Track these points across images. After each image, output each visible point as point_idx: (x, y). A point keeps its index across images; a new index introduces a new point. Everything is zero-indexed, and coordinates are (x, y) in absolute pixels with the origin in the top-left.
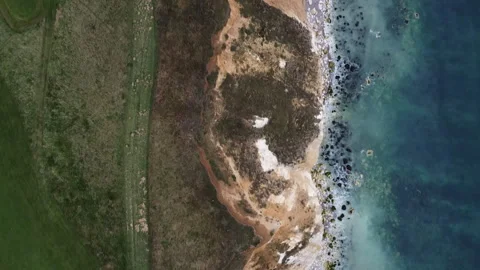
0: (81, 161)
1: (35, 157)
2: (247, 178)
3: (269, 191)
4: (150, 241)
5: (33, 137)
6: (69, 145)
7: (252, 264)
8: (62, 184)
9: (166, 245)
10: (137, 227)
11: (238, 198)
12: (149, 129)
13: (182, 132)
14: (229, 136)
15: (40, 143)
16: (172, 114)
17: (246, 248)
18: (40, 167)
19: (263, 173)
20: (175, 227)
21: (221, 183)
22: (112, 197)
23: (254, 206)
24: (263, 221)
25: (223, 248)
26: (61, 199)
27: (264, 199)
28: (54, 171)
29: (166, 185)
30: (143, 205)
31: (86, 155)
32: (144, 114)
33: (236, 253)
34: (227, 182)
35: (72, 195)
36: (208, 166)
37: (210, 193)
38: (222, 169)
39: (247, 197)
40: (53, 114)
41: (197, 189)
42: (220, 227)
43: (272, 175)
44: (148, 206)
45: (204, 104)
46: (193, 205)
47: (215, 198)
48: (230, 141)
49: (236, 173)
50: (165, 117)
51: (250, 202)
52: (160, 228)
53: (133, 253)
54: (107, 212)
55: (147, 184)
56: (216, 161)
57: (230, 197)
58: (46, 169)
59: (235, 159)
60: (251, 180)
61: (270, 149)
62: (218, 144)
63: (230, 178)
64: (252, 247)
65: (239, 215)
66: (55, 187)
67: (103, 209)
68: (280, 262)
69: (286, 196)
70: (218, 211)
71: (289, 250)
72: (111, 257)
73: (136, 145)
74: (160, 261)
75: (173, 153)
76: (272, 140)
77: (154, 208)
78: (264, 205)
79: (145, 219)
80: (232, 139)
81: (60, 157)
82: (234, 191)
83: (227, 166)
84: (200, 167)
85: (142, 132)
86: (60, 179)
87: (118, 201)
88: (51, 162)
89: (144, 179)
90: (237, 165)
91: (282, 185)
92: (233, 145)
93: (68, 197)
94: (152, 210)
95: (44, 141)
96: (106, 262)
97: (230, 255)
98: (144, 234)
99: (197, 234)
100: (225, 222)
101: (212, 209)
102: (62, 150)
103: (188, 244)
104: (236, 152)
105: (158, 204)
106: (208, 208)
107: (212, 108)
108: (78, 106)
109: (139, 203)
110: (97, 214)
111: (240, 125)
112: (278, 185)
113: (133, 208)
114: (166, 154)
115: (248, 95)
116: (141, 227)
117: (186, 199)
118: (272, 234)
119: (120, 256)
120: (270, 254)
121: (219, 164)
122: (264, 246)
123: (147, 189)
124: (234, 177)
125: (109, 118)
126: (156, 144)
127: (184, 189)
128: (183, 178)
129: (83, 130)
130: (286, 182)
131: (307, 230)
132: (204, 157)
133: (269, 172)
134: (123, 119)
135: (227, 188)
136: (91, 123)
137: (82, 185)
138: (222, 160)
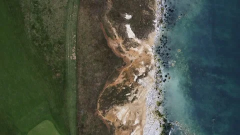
0: (47, 27)
1: (26, 25)
2: (121, 38)
3: (131, 46)
4: (77, 63)
5: (26, 16)
6: (42, 20)
7: (122, 76)
8: (38, 37)
9: (84, 65)
10: (71, 57)
11: (117, 45)
12: (78, 13)
13: (93, 15)
14: (114, 20)
15: (29, 19)
16: (89, 6)
17: (120, 67)
18: (28, 30)
19: (129, 39)
20: (88, 57)
21: (110, 38)
22: (60, 43)
23: (124, 49)
24: (127, 56)
25: (109, 67)
26: (37, 44)
27: (128, 48)
28: (34, 31)
29: (85, 38)
30: (74, 48)
31: (49, 24)
32: (76, 7)
33: (116, 69)
34: (112, 38)
35: (42, 42)
36: (104, 30)
37: (104, 43)
38: (110, 32)
39: (121, 45)
40: (35, 6)
41: (98, 40)
42: (108, 58)
43: (132, 40)
44: (76, 48)
45: (103, 3)
46: (97, 47)
47: (107, 45)
48: (114, 22)
49: (116, 35)
50: (85, 8)
51: (122, 47)
52: (82, 58)
53: (69, 69)
54: (58, 50)
55: (76, 38)
56: (107, 28)
57: (113, 45)
58: (31, 31)
59: (116, 29)
60: (123, 39)
61: (132, 29)
62: (109, 22)
63: (114, 36)
64: (122, 67)
65: (117, 53)
66: (34, 39)
67: (56, 49)
68: (135, 80)
69: (139, 49)
70: (108, 50)
71: (139, 75)
72: (59, 71)
73: (72, 20)
74: (81, 72)
75: (88, 24)
76: (133, 27)
77: (79, 48)
78: (128, 50)
79: (74, 54)
80: (115, 21)
81: (37, 25)
82: (115, 42)
83: (113, 31)
84: (101, 31)
85: (75, 15)
86: (37, 35)
87: (63, 45)
88: (33, 27)
89: (75, 36)
90: (117, 31)
91: (137, 45)
92: (115, 24)
93: (40, 43)
94: (78, 50)
95: (30, 18)
96: (56, 72)
97: (112, 70)
98: (74, 61)
99: (98, 60)
100: (110, 55)
101: (105, 49)
102: (38, 22)
103: (94, 65)
104: (117, 26)
105: (81, 47)
106: (103, 49)
107: (106, 5)
108: (46, 3)
109: (72, 46)
110: (53, 51)
111: (119, 16)
112: (135, 44)
113: (70, 49)
114: (86, 25)
115: (123, 3)
116: (73, 57)
117: (93, 45)
118: (131, 62)
119: (63, 70)
120: (131, 74)
121: (109, 30)
122: (128, 68)
123: (76, 40)
124: (115, 36)
125: (60, 8)
126: (81, 20)
127: (93, 40)
128: (93, 35)
129: (48, 13)
130: (139, 44)
131: (147, 66)
132: (102, 27)
133: (131, 39)
134: (67, 9)
135: (112, 41)
136: (52, 10)
137: (47, 38)
138: (110, 28)
